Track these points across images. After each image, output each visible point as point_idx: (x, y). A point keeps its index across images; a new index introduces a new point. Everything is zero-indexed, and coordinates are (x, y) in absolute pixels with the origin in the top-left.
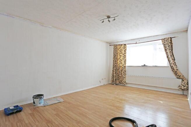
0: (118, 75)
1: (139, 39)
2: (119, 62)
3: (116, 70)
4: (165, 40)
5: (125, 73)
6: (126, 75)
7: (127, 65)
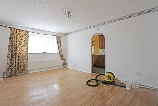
0: (19, 64)
1: (40, 31)
2: (18, 49)
3: (16, 58)
4: (58, 36)
5: (27, 60)
6: (28, 63)
7: (29, 52)
